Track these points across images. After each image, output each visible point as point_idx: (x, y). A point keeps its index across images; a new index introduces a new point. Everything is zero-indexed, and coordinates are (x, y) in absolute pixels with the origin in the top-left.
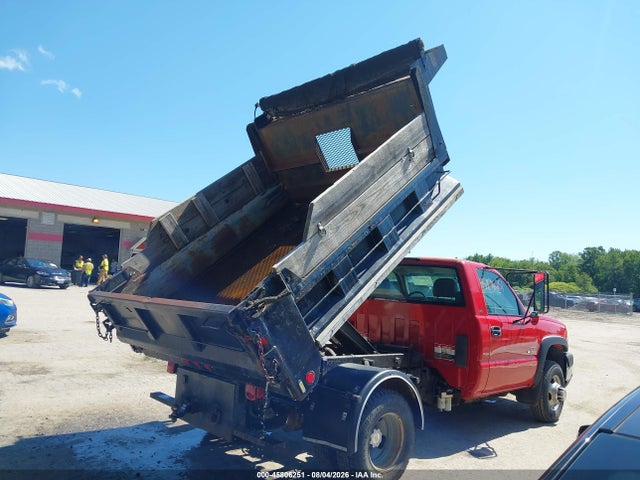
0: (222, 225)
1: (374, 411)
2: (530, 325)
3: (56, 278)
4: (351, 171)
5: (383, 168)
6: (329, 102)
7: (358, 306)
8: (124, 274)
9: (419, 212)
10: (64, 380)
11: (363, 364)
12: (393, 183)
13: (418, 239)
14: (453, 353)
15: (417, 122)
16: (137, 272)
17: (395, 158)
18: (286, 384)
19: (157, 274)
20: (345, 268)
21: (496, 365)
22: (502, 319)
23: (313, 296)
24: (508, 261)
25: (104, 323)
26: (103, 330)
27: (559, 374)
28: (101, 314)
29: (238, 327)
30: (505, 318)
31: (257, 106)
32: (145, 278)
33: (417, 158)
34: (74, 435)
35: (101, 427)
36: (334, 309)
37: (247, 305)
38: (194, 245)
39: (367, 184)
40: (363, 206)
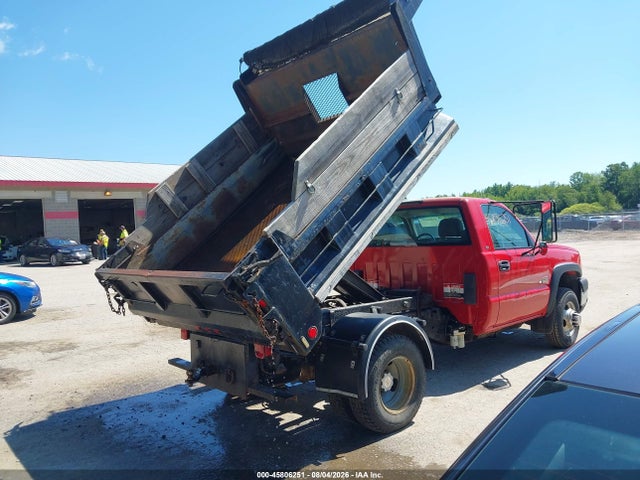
0: (219, 189)
1: (382, 357)
2: (540, 256)
3: (78, 254)
4: (336, 122)
5: (370, 114)
6: (314, 48)
7: (355, 259)
8: (127, 248)
9: (412, 155)
10: (91, 354)
11: (371, 312)
12: (383, 128)
13: (413, 184)
14: (462, 291)
15: (403, 60)
16: (140, 245)
17: (382, 101)
18: (290, 342)
19: (160, 245)
20: (339, 222)
21: (506, 299)
22: (511, 252)
23: (308, 253)
24: (529, 188)
25: (115, 298)
26: (116, 305)
27: (573, 300)
28: (111, 290)
29: (235, 292)
30: (513, 251)
31: (241, 61)
32: (150, 250)
33: (405, 99)
34: (102, 405)
35: (127, 395)
36: (331, 265)
37: (241, 271)
38: (194, 213)
39: (354, 134)
40: (352, 157)
